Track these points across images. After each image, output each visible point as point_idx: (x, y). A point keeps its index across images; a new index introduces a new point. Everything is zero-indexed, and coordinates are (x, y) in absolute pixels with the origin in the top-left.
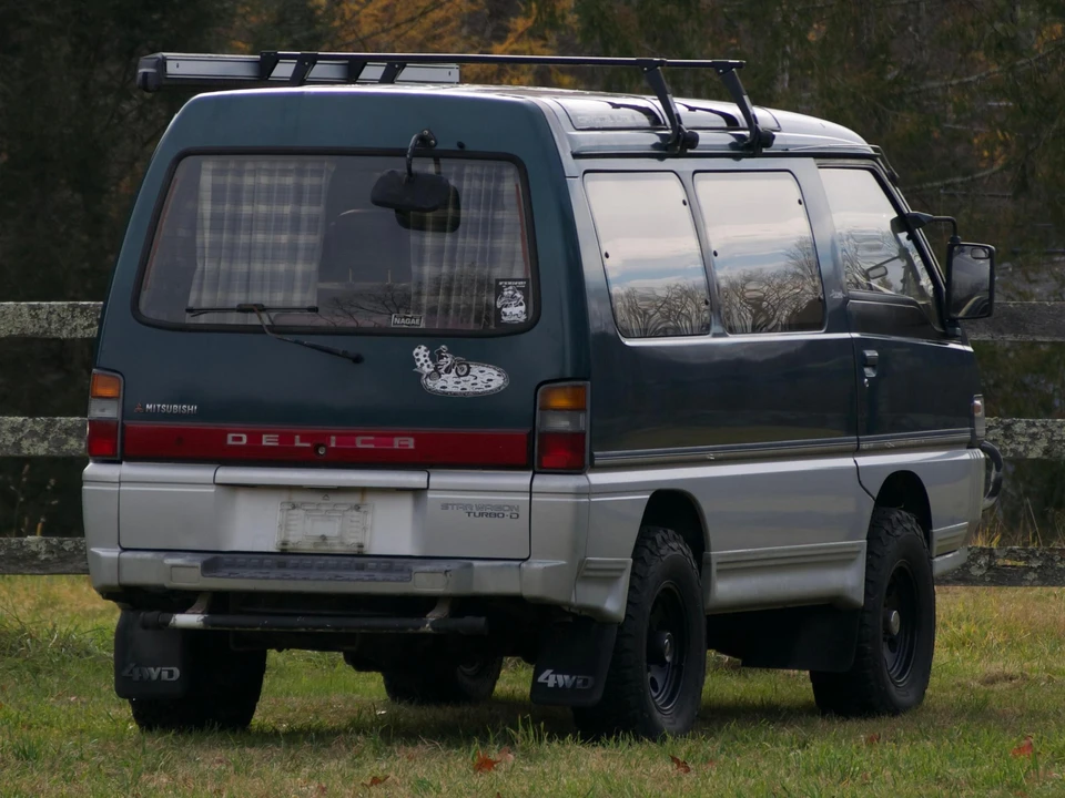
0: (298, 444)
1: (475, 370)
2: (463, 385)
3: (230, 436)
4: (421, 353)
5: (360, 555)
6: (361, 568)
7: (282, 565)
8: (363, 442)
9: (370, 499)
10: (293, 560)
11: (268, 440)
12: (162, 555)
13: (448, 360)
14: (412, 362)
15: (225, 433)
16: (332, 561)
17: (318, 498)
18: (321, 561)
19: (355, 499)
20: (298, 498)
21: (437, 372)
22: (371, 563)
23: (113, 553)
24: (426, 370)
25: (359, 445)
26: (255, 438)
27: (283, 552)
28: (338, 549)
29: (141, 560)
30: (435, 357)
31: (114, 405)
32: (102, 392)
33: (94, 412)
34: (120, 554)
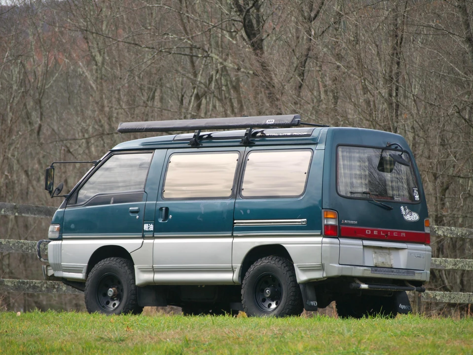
0: (382, 234)
1: (413, 213)
2: (411, 218)
3: (367, 231)
4: (402, 208)
5: (392, 268)
6: (392, 272)
7: (376, 271)
8: (395, 234)
9: (391, 251)
10: (379, 269)
11: (375, 233)
12: (353, 266)
13: (407, 211)
14: (401, 210)
15: (365, 230)
16: (387, 269)
17: (381, 251)
18: (385, 269)
19: (387, 251)
20: (376, 250)
21: (406, 215)
22: (395, 270)
24: (404, 213)
25: (394, 235)
26: (372, 231)
27: (376, 267)
28: (387, 266)
29: (348, 268)
30: (405, 210)
31: (334, 220)
32: (329, 216)
33: (325, 222)
34: (341, 266)
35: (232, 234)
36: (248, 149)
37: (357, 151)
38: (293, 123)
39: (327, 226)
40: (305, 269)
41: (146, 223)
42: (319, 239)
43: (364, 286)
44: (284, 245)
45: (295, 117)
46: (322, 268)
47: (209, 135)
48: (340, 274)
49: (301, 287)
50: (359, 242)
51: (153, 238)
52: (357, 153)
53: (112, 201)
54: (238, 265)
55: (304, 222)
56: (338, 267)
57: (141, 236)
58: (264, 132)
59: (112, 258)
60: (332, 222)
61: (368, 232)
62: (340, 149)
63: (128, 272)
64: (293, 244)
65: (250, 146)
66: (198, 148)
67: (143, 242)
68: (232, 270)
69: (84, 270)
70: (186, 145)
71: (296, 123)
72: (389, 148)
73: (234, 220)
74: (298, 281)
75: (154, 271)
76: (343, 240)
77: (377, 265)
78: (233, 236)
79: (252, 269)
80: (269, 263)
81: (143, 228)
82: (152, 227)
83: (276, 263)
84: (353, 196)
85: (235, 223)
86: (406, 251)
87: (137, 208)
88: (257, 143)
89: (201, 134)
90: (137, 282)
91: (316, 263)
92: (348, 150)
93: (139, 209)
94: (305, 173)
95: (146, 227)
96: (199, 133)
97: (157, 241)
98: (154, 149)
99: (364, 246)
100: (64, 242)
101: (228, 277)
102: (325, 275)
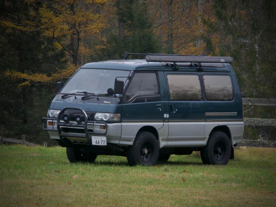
35: (205, 120)
41: (165, 114)
44: (228, 126)
51: (169, 122)
57: (163, 121)
67: (163, 124)
75: (167, 140)
81: (164, 116)
82: (168, 116)
94: (231, 88)
95: (165, 116)
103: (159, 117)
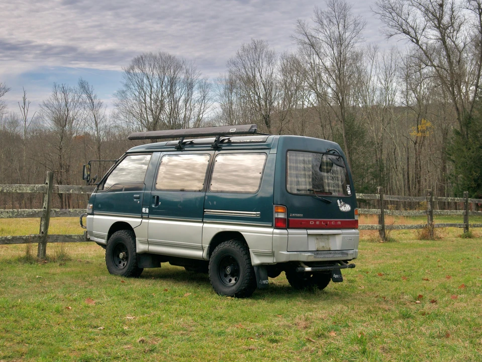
0: (323, 224)
1: (347, 205)
2: (345, 209)
4: (338, 201)
5: (330, 250)
6: (330, 254)
7: (317, 254)
8: (333, 223)
9: (329, 237)
10: (320, 252)
11: (318, 223)
12: (298, 253)
13: (342, 203)
14: (337, 203)
16: (326, 252)
17: (321, 237)
18: (324, 252)
19: (327, 237)
20: (318, 237)
21: (341, 206)
23: (286, 253)
26: (315, 222)
27: (317, 251)
28: (326, 249)
29: (295, 254)
30: (340, 203)
31: (283, 214)
32: (280, 211)
33: (276, 216)
34: (288, 253)
36: (217, 152)
37: (302, 155)
38: (251, 131)
39: (277, 219)
40: (259, 255)
41: (144, 207)
42: (271, 230)
43: (308, 269)
44: (242, 233)
45: (252, 127)
46: (272, 254)
47: (191, 142)
48: (288, 261)
49: (255, 269)
50: (304, 231)
51: (148, 218)
52: (301, 157)
53: (123, 190)
54: (206, 245)
55: (258, 214)
56: (287, 254)
57: (141, 216)
58: (230, 139)
59: (122, 231)
60: (281, 216)
61: (312, 223)
62: (288, 153)
63: (132, 241)
64: (249, 232)
65: (219, 150)
66: (182, 151)
67: (142, 220)
68: (202, 249)
69: (106, 237)
70: (174, 149)
71: (253, 131)
72: (327, 153)
73: (204, 209)
74: (253, 264)
75: (149, 243)
76: (290, 231)
77: (319, 249)
78: (203, 222)
79: (218, 249)
80: (230, 247)
81: (142, 211)
82: (147, 211)
83: (236, 247)
84: (299, 193)
85: (205, 212)
86: (342, 235)
87: (138, 195)
88: (224, 148)
89: (184, 141)
90: (138, 251)
91: (268, 250)
92: (294, 154)
93: (140, 196)
94: (260, 173)
96: (183, 140)
97: (151, 221)
98: (153, 152)
99: (308, 235)
100: (95, 217)
101: (199, 254)
102: (275, 261)
103: (135, 210)
